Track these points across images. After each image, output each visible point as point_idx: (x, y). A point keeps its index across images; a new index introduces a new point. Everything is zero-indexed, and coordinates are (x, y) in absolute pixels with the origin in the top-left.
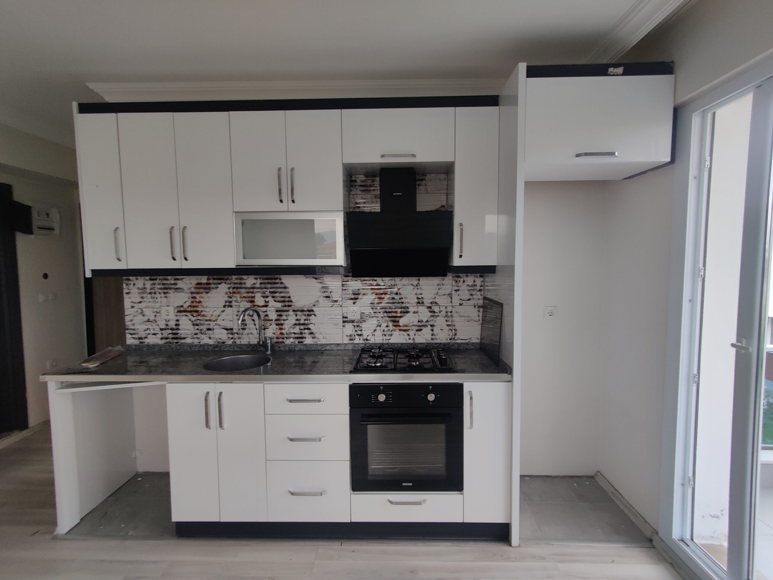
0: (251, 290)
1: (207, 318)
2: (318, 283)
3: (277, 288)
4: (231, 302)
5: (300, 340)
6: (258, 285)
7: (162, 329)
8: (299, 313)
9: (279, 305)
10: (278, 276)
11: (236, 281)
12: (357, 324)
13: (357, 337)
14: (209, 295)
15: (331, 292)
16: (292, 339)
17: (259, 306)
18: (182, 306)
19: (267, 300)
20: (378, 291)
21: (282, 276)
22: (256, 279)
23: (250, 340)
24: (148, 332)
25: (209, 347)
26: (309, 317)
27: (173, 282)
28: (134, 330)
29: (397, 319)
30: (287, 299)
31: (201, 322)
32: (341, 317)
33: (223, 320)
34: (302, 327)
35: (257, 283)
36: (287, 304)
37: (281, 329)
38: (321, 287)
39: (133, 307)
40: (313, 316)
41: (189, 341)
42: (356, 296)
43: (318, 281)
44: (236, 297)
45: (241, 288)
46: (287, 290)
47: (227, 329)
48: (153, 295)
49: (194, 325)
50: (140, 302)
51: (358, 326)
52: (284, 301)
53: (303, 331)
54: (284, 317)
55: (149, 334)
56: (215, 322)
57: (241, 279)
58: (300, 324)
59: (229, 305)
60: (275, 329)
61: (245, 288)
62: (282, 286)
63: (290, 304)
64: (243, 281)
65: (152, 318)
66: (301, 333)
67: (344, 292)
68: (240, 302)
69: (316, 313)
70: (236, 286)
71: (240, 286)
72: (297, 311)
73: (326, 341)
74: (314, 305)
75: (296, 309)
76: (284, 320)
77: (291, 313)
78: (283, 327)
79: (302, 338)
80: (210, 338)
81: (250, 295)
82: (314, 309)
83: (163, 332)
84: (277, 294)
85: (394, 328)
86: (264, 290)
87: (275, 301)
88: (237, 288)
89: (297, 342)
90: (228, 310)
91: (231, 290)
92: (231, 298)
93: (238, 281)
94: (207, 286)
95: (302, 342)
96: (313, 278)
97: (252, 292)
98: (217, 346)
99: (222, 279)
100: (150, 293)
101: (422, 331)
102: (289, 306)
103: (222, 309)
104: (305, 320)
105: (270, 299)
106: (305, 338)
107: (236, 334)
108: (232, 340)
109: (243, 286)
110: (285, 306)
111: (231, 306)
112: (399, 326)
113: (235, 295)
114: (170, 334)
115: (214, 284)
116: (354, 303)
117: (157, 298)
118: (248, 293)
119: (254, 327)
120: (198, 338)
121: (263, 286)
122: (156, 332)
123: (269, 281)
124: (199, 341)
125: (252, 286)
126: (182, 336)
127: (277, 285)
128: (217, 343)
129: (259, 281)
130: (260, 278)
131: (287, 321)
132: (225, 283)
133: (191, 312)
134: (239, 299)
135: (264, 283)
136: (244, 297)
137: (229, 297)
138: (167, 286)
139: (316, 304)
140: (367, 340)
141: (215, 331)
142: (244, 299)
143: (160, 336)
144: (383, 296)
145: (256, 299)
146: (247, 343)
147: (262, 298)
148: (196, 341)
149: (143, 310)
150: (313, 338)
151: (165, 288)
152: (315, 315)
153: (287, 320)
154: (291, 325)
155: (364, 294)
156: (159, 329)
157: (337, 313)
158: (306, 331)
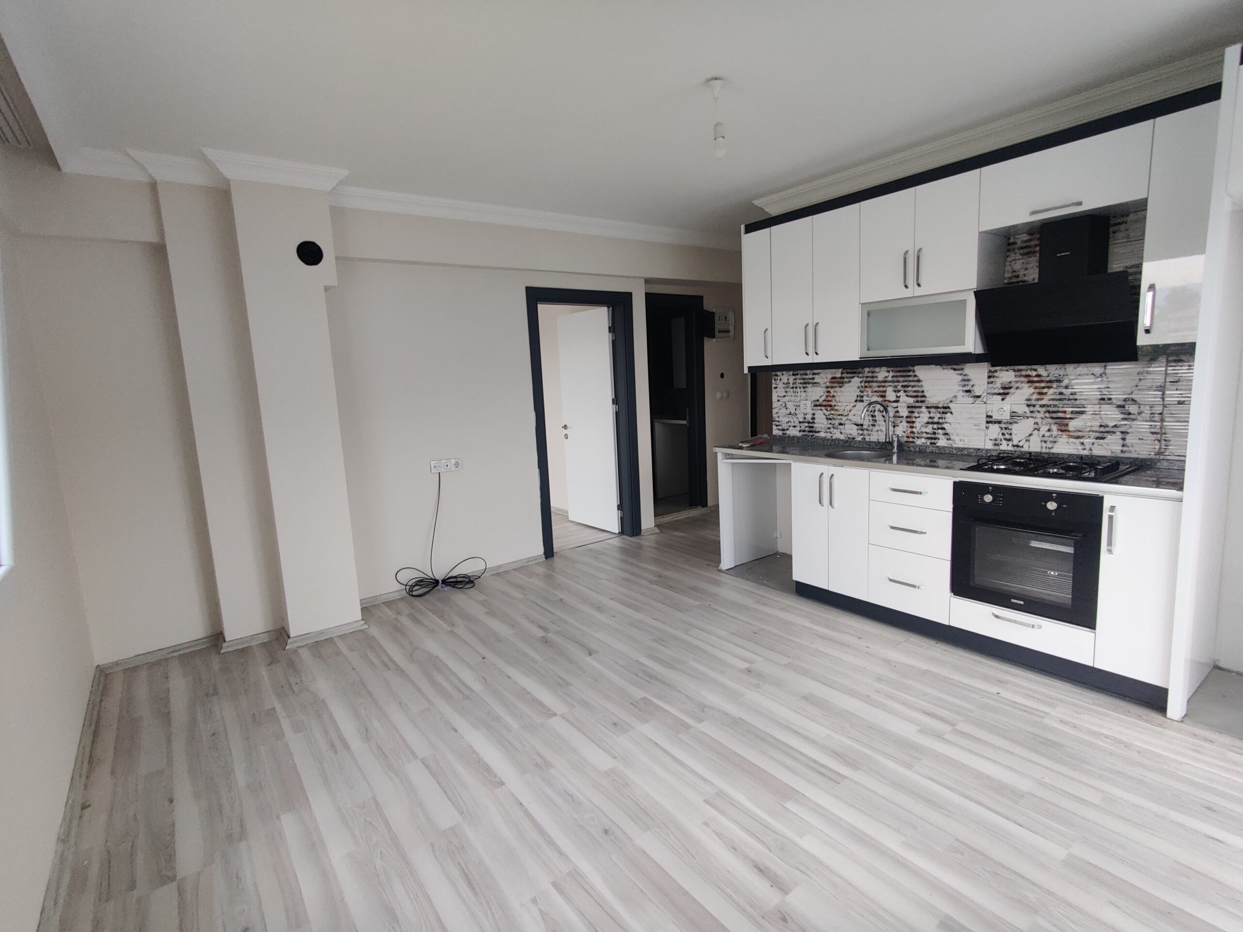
0: (883, 384)
1: (840, 413)
2: (957, 374)
3: (910, 381)
4: (862, 397)
5: (933, 441)
6: (890, 379)
7: (800, 422)
8: (932, 410)
9: (911, 401)
10: (911, 368)
11: (868, 375)
12: (1006, 426)
13: (1004, 443)
14: (842, 389)
15: (973, 386)
16: (923, 439)
17: (890, 402)
18: (818, 401)
19: (899, 394)
20: (1037, 385)
21: (916, 368)
22: (888, 371)
23: (880, 438)
24: (789, 424)
25: (840, 442)
26: (944, 416)
27: (811, 376)
28: (779, 422)
29: (1066, 421)
30: (920, 394)
31: (834, 416)
32: (985, 416)
33: (854, 415)
34: (935, 426)
35: (889, 376)
36: (920, 399)
37: (912, 427)
38: (960, 380)
39: (778, 401)
40: (949, 414)
41: (822, 435)
42: (1006, 391)
43: (958, 372)
44: (868, 392)
45: (872, 382)
46: (920, 384)
47: (857, 425)
48: (795, 390)
49: (827, 419)
50: (784, 396)
51: (1006, 429)
52: (917, 396)
53: (936, 431)
54: (916, 415)
55: (790, 426)
56: (846, 417)
57: (873, 372)
58: (933, 423)
59: (860, 399)
60: (906, 427)
61: (877, 382)
62: (916, 379)
63: (923, 399)
64: (875, 375)
65: (793, 412)
66: (934, 433)
67: (990, 386)
68: (872, 397)
69: (953, 410)
70: (868, 379)
71: (871, 379)
72: (931, 407)
73: (963, 445)
74: (951, 401)
75: (929, 406)
76: (916, 418)
77: (924, 409)
78: (915, 425)
79: (935, 439)
80: (841, 433)
81: (881, 389)
82: (950, 405)
83: (802, 424)
84: (910, 389)
85: (1060, 433)
86: (896, 384)
87: (907, 396)
88: (869, 382)
89: (928, 444)
90: (859, 404)
91: (863, 384)
92: (862, 392)
93: (870, 375)
94: (841, 380)
95: (934, 444)
96: (951, 369)
97: (884, 387)
98: (847, 442)
99: (855, 373)
100: (793, 388)
101: (1105, 441)
102: (922, 402)
103: (853, 404)
104: (939, 418)
105: (902, 394)
106: (939, 439)
107: (865, 430)
108: (862, 437)
109: (875, 379)
110: (918, 402)
111: (862, 401)
112: (1069, 431)
113: (867, 389)
114: (806, 427)
115: (847, 378)
116: (1003, 399)
117: (797, 393)
118: (879, 387)
119: (884, 423)
120: (831, 433)
121: (895, 379)
122: (795, 425)
123: (902, 374)
124: (831, 435)
125: (884, 380)
126: (817, 430)
127: (911, 378)
128: (847, 439)
129: (891, 374)
130: (892, 371)
131: (919, 419)
132: (858, 377)
133: (825, 406)
134: (870, 393)
135: (897, 376)
136: (875, 391)
137: (860, 391)
138: (806, 381)
139: (954, 399)
140: (1018, 446)
141: (846, 426)
142: (875, 393)
143: (798, 428)
144: (1045, 390)
145: (887, 394)
146: (876, 440)
147: (894, 392)
148: (829, 436)
149: (787, 403)
150: (948, 439)
151: (804, 383)
152: (951, 413)
153: (919, 417)
154: (923, 423)
155: (1017, 388)
156: (798, 422)
157: (979, 411)
158: (940, 431)
